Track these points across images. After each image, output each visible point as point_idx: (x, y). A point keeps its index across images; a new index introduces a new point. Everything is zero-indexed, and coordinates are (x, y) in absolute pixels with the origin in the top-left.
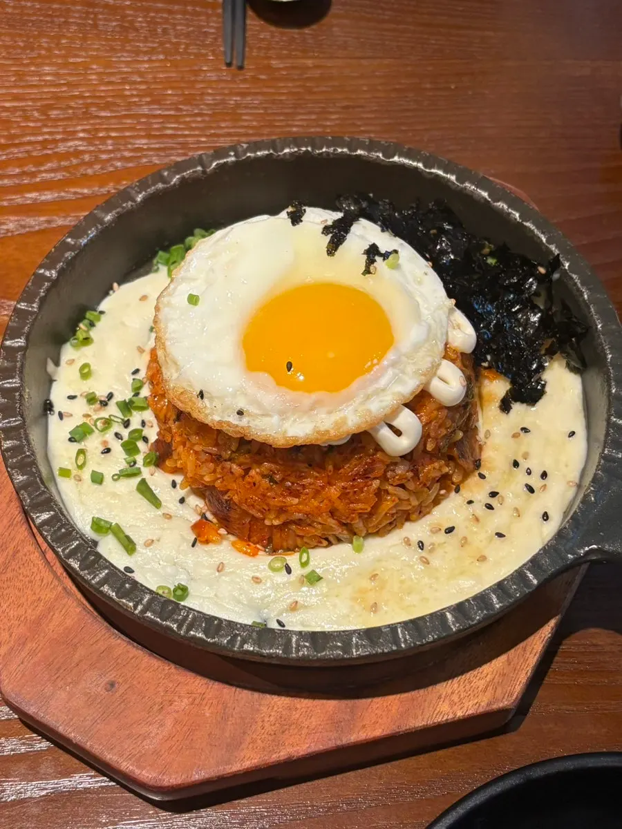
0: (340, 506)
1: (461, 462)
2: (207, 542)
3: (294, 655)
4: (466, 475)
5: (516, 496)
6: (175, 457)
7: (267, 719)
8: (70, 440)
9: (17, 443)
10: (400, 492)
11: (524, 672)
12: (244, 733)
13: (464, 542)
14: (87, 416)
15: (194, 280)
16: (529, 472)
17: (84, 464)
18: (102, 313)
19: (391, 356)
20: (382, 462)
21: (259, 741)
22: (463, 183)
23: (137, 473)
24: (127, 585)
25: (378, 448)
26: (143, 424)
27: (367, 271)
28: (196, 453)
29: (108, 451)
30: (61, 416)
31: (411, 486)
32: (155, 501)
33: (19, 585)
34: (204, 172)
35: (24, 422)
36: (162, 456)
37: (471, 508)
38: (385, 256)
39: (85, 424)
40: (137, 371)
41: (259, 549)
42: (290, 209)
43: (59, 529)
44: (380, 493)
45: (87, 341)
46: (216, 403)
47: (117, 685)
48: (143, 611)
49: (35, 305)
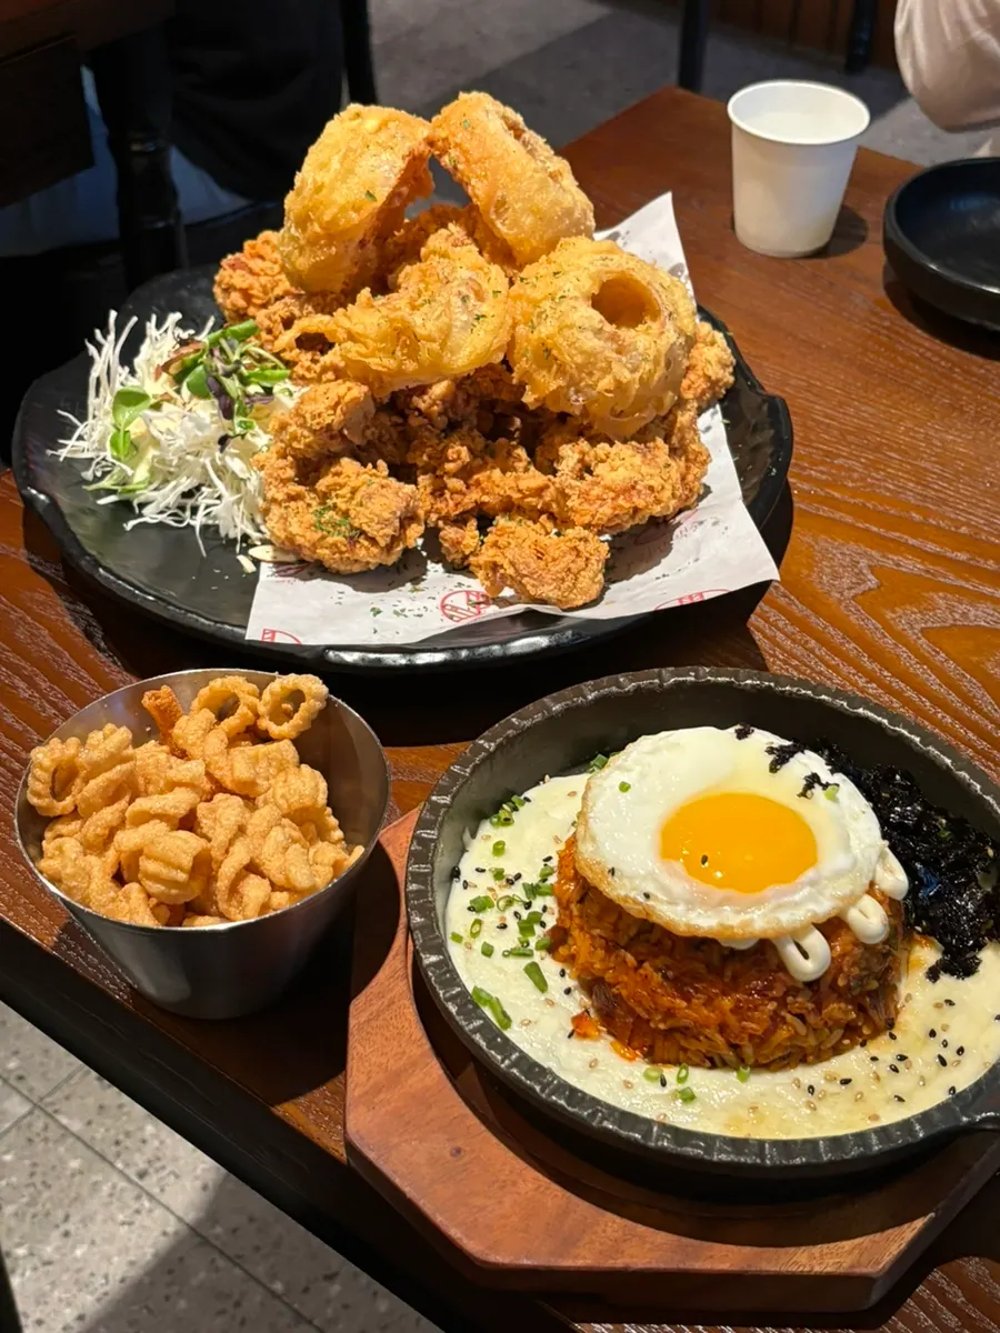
0: (732, 1020)
1: (872, 1013)
2: (584, 1036)
3: (653, 1144)
4: (876, 1033)
5: (926, 1064)
6: (570, 941)
7: (610, 1224)
8: (469, 909)
9: (423, 887)
10: (797, 1023)
11: (896, 1245)
12: (584, 1231)
13: (859, 1098)
14: (491, 889)
15: (629, 770)
16: (945, 1044)
17: (478, 933)
18: (527, 800)
19: (810, 874)
20: (784, 983)
21: (597, 1244)
22: (926, 746)
23: (530, 955)
24: (499, 1040)
25: (782, 967)
26: (545, 909)
27: (803, 794)
28: (593, 937)
29: (504, 927)
30: (466, 885)
31: (812, 1019)
32: (541, 985)
33: (388, 1034)
34: (661, 686)
35: (433, 872)
36: (556, 942)
37: (874, 1066)
38: (825, 786)
39: (486, 898)
40: (549, 859)
41: (637, 1055)
42: (738, 727)
43: (445, 973)
44: (776, 1020)
45: (508, 821)
46: (626, 881)
47: (462, 1153)
48: (510, 1067)
49: (468, 770)
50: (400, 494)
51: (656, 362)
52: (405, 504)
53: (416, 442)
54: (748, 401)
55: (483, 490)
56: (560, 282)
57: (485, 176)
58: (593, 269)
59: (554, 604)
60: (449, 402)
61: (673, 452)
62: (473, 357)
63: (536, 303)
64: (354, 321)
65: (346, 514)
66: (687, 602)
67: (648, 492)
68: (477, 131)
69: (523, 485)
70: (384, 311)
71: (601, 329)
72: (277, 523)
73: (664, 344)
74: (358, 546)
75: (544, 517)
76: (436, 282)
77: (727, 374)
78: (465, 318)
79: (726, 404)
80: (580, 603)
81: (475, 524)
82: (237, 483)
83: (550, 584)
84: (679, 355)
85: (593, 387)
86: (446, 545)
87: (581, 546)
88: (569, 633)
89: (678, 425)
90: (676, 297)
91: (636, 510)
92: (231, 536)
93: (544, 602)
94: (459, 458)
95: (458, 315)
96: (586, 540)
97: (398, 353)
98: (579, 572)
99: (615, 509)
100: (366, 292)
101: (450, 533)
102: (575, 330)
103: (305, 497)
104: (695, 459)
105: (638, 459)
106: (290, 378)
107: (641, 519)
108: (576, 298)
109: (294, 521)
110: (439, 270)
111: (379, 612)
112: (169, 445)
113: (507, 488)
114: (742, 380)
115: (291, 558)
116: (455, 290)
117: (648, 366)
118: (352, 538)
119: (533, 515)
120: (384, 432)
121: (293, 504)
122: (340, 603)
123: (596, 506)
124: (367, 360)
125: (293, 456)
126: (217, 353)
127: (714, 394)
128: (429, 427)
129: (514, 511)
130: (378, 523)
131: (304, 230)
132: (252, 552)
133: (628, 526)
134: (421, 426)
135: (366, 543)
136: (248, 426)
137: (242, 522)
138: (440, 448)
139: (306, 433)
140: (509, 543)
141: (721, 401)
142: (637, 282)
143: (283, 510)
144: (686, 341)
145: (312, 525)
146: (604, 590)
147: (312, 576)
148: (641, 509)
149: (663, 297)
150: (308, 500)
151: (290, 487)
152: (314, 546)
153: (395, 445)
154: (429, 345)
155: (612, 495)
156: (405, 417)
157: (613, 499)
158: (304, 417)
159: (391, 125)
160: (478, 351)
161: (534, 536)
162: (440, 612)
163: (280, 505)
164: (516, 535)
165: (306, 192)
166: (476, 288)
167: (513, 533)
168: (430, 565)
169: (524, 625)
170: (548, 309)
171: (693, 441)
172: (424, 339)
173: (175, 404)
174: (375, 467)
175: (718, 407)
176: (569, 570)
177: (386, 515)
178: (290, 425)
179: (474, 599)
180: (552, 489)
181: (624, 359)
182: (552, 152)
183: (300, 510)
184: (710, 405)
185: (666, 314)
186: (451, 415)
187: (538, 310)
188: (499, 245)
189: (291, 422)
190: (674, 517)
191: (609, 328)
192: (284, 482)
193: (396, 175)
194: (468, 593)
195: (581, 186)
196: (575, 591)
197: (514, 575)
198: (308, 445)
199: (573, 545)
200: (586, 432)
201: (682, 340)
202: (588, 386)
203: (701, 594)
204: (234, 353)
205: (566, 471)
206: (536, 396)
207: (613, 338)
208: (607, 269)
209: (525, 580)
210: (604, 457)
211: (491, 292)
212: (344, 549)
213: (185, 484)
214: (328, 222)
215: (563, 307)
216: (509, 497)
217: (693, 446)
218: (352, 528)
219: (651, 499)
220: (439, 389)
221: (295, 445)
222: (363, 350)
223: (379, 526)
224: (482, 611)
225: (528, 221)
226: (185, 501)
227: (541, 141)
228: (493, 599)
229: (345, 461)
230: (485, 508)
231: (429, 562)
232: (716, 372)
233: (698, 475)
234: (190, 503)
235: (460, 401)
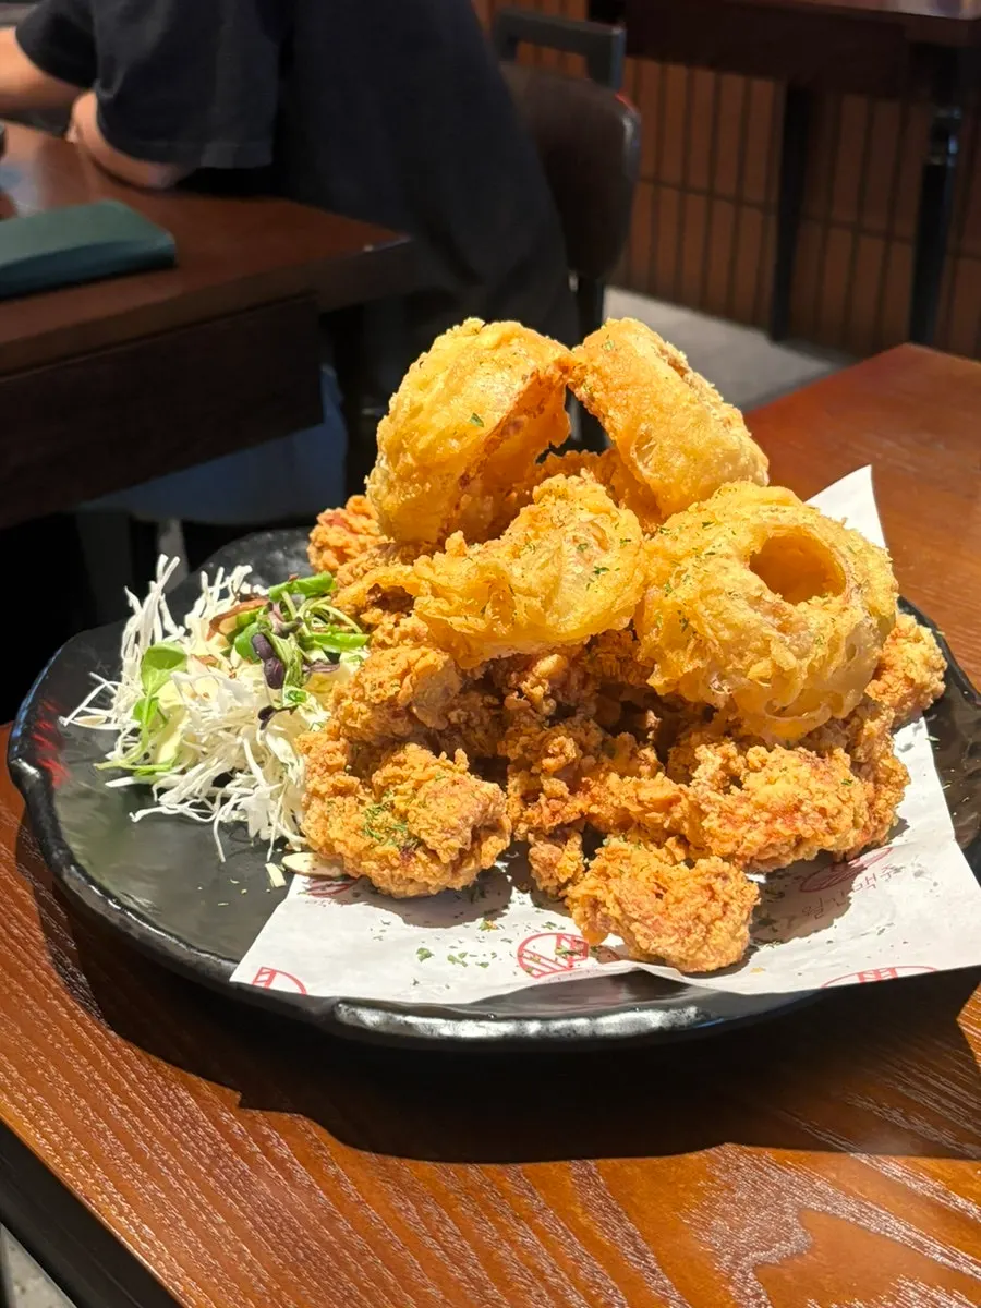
50: (477, 794)
51: (833, 646)
52: (480, 808)
53: (511, 729)
54: (964, 715)
55: (593, 797)
56: (708, 535)
57: (627, 406)
58: (755, 521)
59: (673, 965)
60: (559, 684)
61: (856, 766)
62: (587, 619)
63: (675, 561)
64: (439, 570)
65: (404, 817)
66: (870, 978)
67: (818, 816)
68: (622, 353)
69: (645, 795)
70: (477, 559)
71: (759, 598)
72: (316, 822)
73: (845, 624)
74: (414, 860)
75: (671, 841)
76: (548, 527)
77: (935, 678)
78: (579, 569)
79: (933, 717)
80: (712, 966)
81: (579, 842)
82: (278, 770)
83: (670, 936)
84: (867, 642)
85: (743, 673)
86: (535, 866)
87: (718, 885)
88: (692, 1010)
89: (865, 733)
90: (871, 565)
91: (800, 841)
92: (264, 836)
93: (660, 960)
94: (562, 753)
95: (571, 566)
96: (725, 878)
97: (489, 612)
98: (713, 922)
99: (769, 835)
100: (457, 537)
101: (542, 851)
102: (722, 598)
103: (357, 792)
104: (888, 780)
105: (805, 771)
106: (368, 643)
107: (807, 853)
108: (728, 557)
109: (337, 822)
110: (554, 513)
111: (428, 955)
112: (203, 718)
113: (623, 797)
114: (956, 690)
115: (335, 872)
116: (570, 535)
117: (821, 651)
118: (406, 849)
119: (657, 836)
120: (473, 714)
121: (339, 800)
122: (380, 938)
123: (743, 830)
124: (449, 620)
125: (348, 738)
126: (277, 608)
127: (918, 704)
128: (531, 711)
129: (632, 829)
130: (442, 831)
131: (396, 463)
132: (288, 860)
133: (788, 861)
134: (521, 709)
135: (424, 857)
136: (300, 699)
137: (279, 820)
138: (539, 737)
139: (363, 707)
140: (622, 872)
141: (926, 714)
142: (816, 541)
143: (325, 807)
144: (879, 624)
145: (358, 828)
146: (751, 950)
147: (356, 898)
148: (808, 839)
149: (851, 564)
150: (361, 796)
151: (337, 777)
152: (359, 856)
153: (486, 732)
154: (525, 600)
155: (766, 816)
156: (502, 698)
157: (767, 822)
158: (363, 687)
159: (515, 341)
160: (594, 613)
161: (655, 865)
162: (516, 962)
163: (323, 799)
164: (633, 862)
165: (401, 416)
166: (599, 535)
167: (629, 858)
168: (515, 894)
169: (631, 993)
170: (691, 568)
171: (885, 755)
172: (520, 592)
173: (220, 668)
174: (451, 757)
175: (922, 720)
176: (698, 917)
177: (454, 821)
178: (346, 697)
179: (566, 946)
180: (684, 802)
181: (787, 639)
182: (721, 399)
183: (347, 808)
184: (912, 719)
185: (853, 584)
186: (560, 697)
187: (678, 568)
188: (640, 492)
189: (348, 693)
190: (857, 857)
191: (771, 598)
192: (331, 770)
193: (511, 398)
194: (560, 937)
195: (755, 437)
196: (706, 948)
197: (620, 918)
198: (366, 724)
199: (705, 881)
200: (734, 731)
201: (874, 621)
202: (736, 671)
203: (892, 970)
204: (297, 610)
205: (704, 780)
206: (666, 679)
207: (775, 611)
208: (777, 523)
209: (635, 926)
210: (759, 765)
211: (617, 540)
212: (395, 863)
213: (216, 768)
214: (422, 451)
215: (710, 567)
216: (625, 809)
217: (886, 762)
218: (411, 836)
219: (822, 826)
220: (547, 664)
221: (349, 722)
222: (445, 607)
223: (444, 835)
224: (575, 964)
225: (679, 462)
226: (217, 789)
227: (708, 385)
228: (594, 949)
229: (412, 748)
230: (594, 823)
231: (514, 889)
232: (920, 674)
233: (892, 801)
234: (220, 792)
235: (574, 682)
